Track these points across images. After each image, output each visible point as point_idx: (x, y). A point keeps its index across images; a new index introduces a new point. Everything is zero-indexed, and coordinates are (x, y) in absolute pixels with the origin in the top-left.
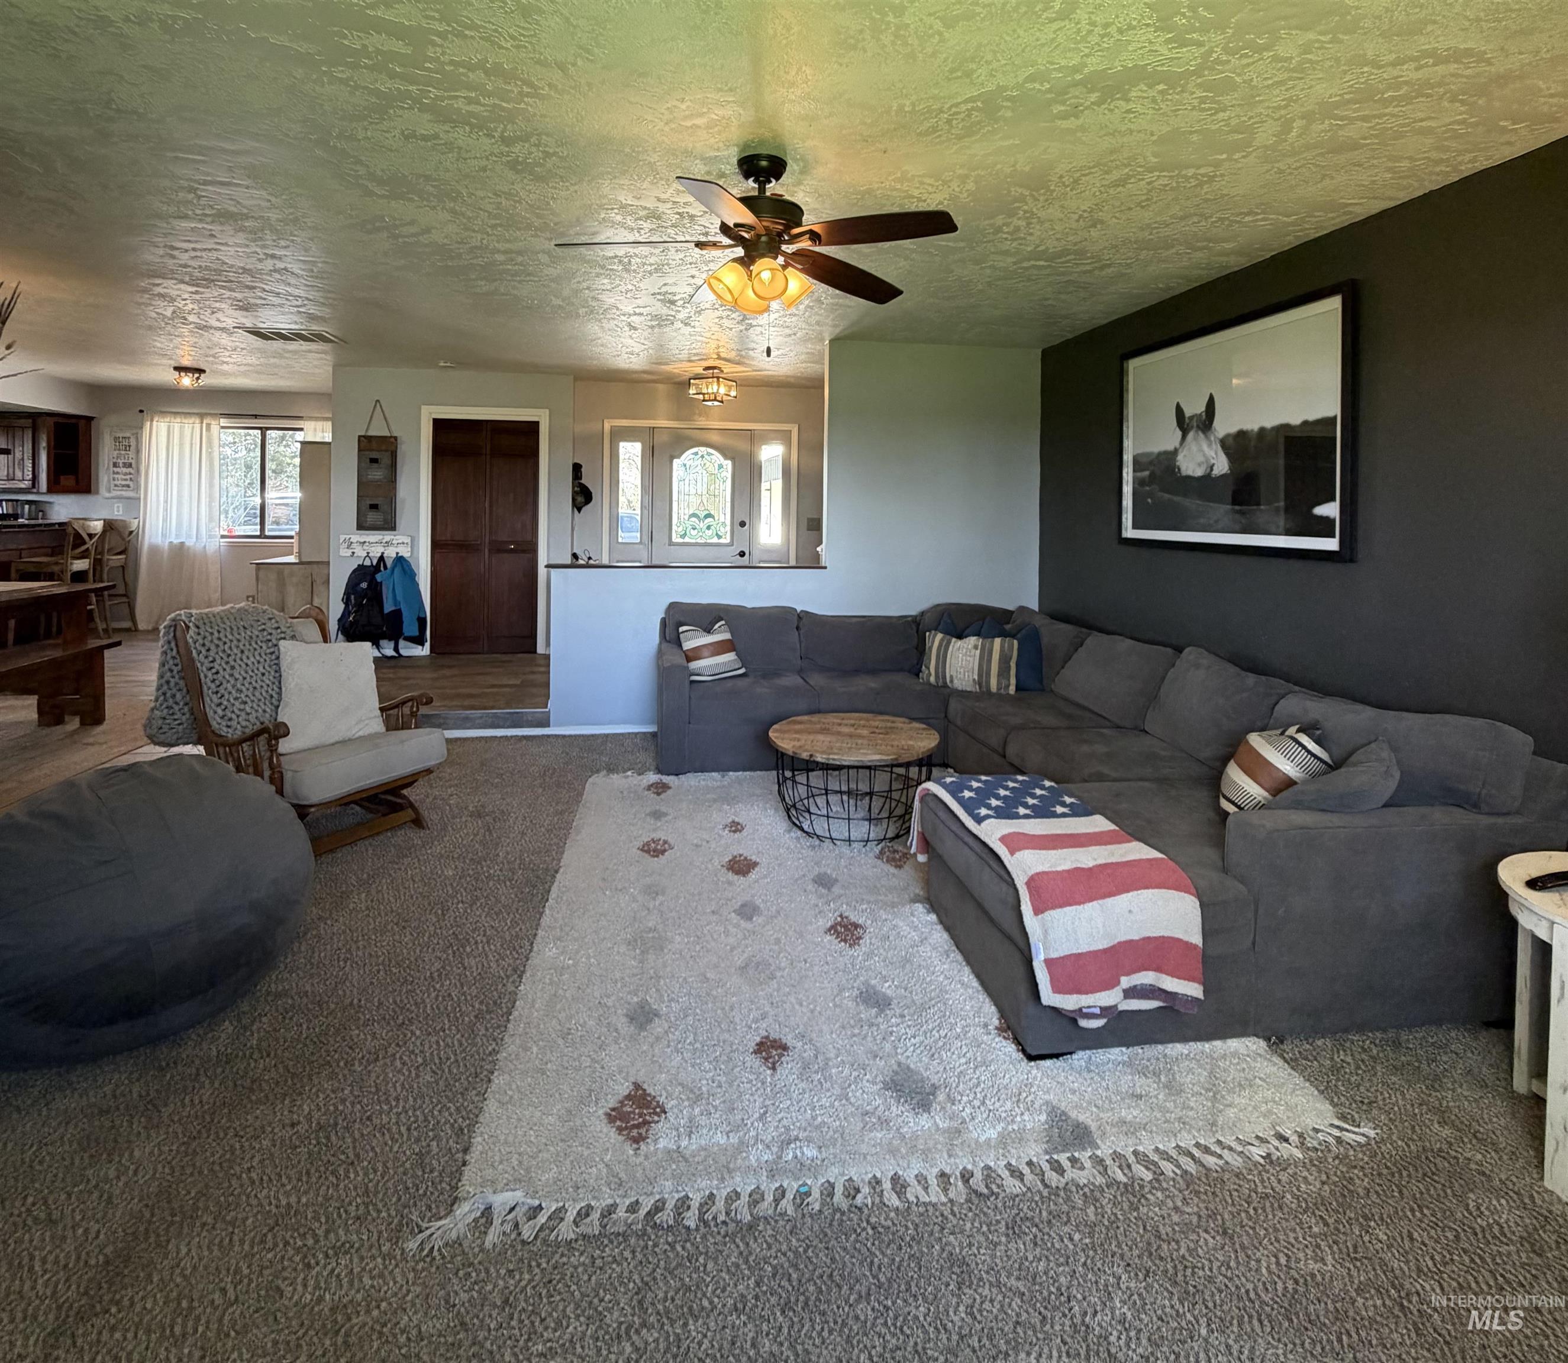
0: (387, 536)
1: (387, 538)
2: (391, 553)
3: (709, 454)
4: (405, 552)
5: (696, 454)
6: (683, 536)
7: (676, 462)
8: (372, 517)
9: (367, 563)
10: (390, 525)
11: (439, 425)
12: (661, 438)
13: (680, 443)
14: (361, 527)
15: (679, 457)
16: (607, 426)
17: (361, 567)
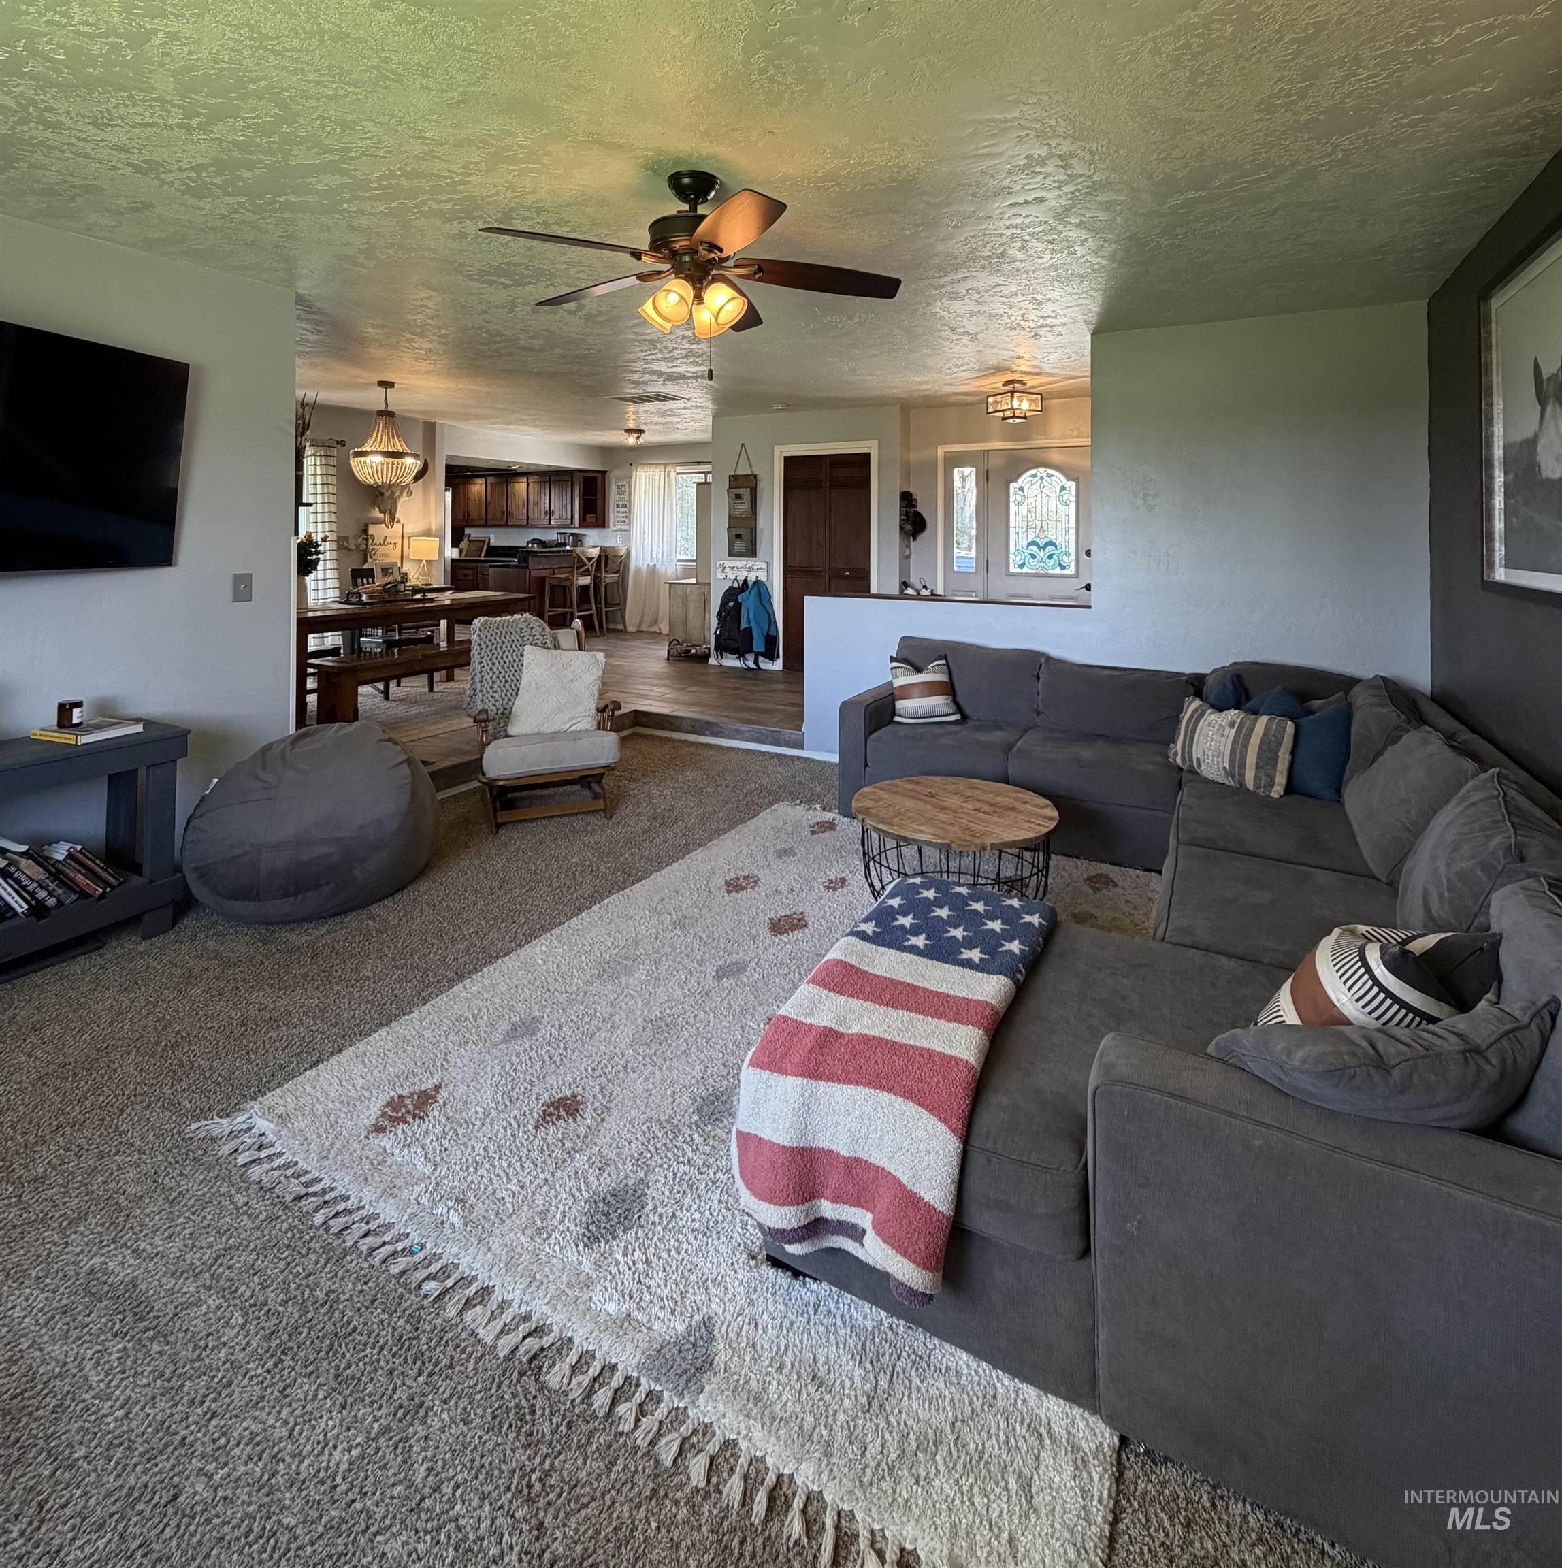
0: (750, 562)
1: (750, 564)
2: (752, 577)
3: (1049, 476)
4: (762, 577)
5: (1035, 476)
6: (1021, 566)
7: (1013, 486)
8: (738, 545)
9: (736, 585)
10: (752, 552)
11: (789, 461)
12: (995, 462)
13: (1016, 465)
14: (731, 554)
15: (1015, 480)
16: (941, 451)
17: (731, 588)
